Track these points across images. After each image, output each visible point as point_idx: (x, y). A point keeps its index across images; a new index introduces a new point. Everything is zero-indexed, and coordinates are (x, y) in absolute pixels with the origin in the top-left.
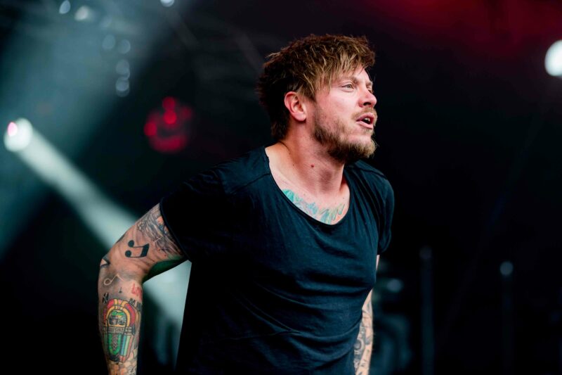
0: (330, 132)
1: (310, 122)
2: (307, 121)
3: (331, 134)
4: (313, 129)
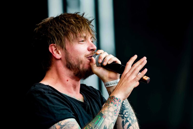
0: (75, 64)
1: (64, 59)
2: (62, 59)
3: (76, 65)
4: (65, 63)
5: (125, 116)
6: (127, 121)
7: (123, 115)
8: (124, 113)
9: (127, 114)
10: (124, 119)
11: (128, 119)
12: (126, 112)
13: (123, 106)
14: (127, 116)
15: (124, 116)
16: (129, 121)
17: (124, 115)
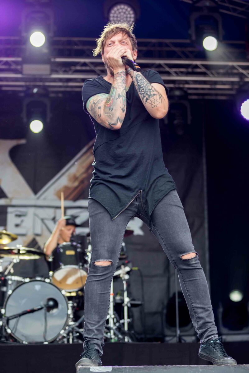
6: (144, 97)
8: (141, 91)
9: (143, 91)
10: (142, 95)
11: (145, 95)
12: (142, 90)
13: (139, 86)
14: (143, 93)
16: (146, 96)
17: (141, 92)
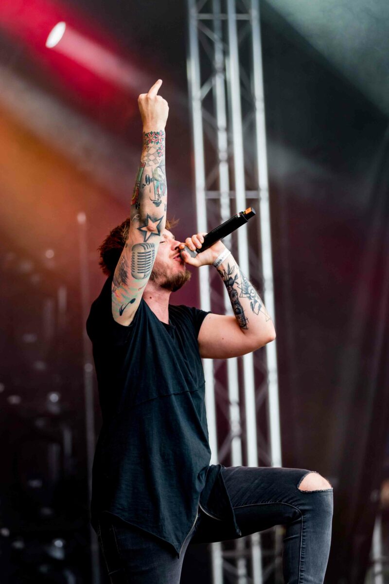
5: (252, 295)
7: (249, 294)
10: (251, 299)
15: (250, 296)
16: (258, 301)
